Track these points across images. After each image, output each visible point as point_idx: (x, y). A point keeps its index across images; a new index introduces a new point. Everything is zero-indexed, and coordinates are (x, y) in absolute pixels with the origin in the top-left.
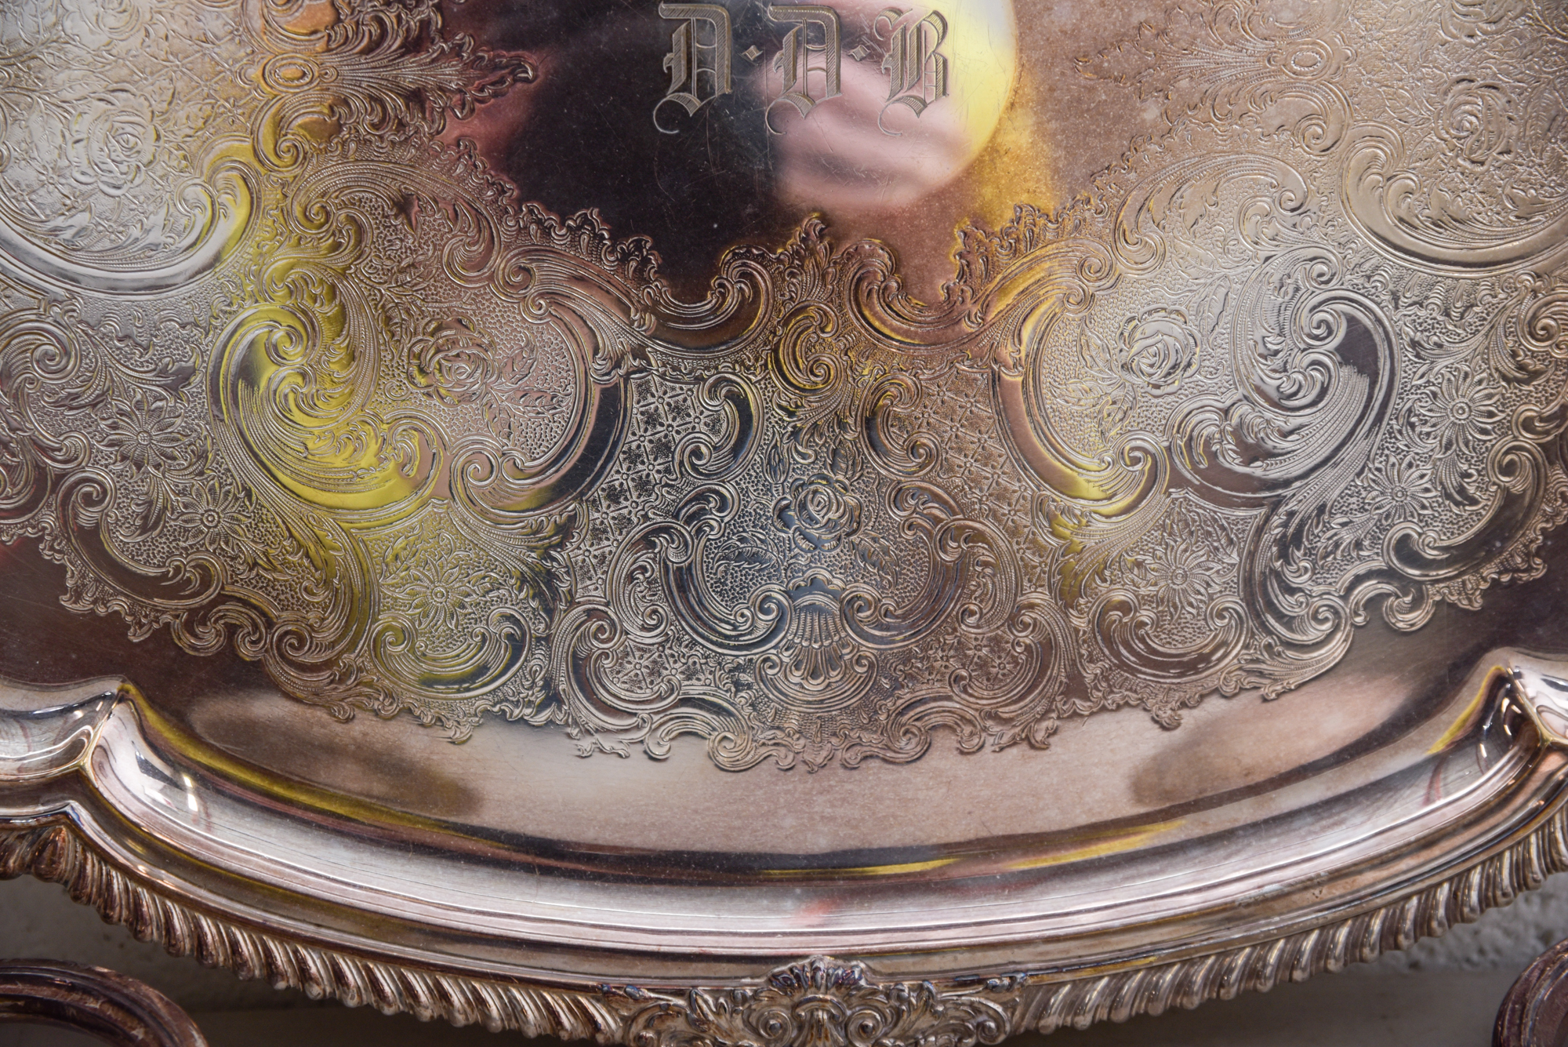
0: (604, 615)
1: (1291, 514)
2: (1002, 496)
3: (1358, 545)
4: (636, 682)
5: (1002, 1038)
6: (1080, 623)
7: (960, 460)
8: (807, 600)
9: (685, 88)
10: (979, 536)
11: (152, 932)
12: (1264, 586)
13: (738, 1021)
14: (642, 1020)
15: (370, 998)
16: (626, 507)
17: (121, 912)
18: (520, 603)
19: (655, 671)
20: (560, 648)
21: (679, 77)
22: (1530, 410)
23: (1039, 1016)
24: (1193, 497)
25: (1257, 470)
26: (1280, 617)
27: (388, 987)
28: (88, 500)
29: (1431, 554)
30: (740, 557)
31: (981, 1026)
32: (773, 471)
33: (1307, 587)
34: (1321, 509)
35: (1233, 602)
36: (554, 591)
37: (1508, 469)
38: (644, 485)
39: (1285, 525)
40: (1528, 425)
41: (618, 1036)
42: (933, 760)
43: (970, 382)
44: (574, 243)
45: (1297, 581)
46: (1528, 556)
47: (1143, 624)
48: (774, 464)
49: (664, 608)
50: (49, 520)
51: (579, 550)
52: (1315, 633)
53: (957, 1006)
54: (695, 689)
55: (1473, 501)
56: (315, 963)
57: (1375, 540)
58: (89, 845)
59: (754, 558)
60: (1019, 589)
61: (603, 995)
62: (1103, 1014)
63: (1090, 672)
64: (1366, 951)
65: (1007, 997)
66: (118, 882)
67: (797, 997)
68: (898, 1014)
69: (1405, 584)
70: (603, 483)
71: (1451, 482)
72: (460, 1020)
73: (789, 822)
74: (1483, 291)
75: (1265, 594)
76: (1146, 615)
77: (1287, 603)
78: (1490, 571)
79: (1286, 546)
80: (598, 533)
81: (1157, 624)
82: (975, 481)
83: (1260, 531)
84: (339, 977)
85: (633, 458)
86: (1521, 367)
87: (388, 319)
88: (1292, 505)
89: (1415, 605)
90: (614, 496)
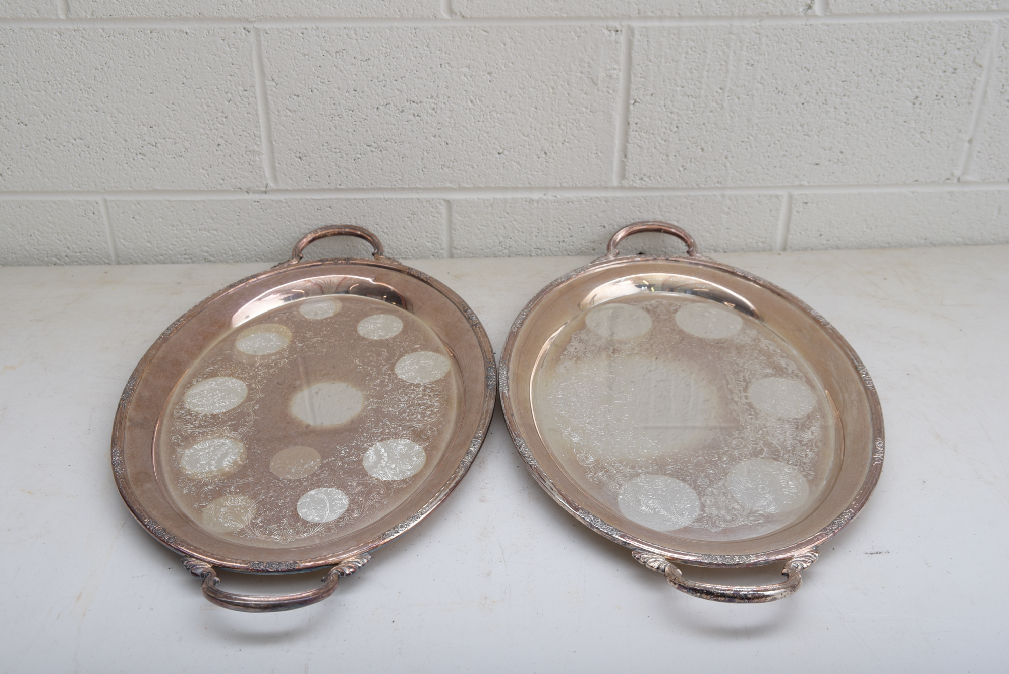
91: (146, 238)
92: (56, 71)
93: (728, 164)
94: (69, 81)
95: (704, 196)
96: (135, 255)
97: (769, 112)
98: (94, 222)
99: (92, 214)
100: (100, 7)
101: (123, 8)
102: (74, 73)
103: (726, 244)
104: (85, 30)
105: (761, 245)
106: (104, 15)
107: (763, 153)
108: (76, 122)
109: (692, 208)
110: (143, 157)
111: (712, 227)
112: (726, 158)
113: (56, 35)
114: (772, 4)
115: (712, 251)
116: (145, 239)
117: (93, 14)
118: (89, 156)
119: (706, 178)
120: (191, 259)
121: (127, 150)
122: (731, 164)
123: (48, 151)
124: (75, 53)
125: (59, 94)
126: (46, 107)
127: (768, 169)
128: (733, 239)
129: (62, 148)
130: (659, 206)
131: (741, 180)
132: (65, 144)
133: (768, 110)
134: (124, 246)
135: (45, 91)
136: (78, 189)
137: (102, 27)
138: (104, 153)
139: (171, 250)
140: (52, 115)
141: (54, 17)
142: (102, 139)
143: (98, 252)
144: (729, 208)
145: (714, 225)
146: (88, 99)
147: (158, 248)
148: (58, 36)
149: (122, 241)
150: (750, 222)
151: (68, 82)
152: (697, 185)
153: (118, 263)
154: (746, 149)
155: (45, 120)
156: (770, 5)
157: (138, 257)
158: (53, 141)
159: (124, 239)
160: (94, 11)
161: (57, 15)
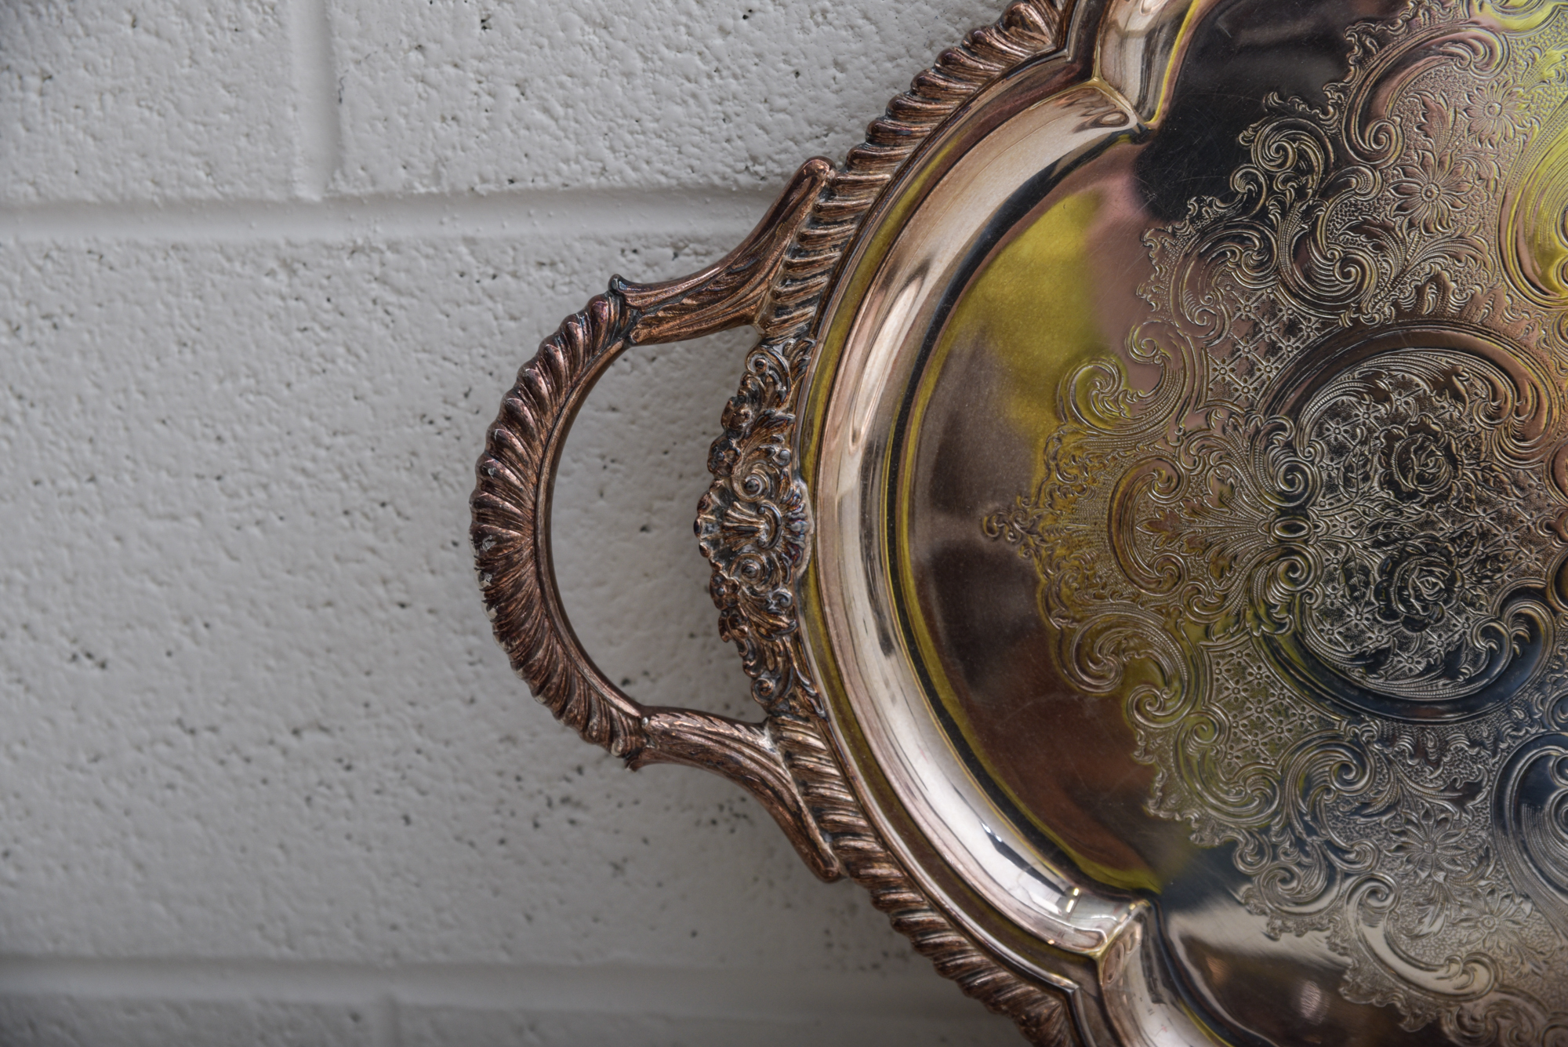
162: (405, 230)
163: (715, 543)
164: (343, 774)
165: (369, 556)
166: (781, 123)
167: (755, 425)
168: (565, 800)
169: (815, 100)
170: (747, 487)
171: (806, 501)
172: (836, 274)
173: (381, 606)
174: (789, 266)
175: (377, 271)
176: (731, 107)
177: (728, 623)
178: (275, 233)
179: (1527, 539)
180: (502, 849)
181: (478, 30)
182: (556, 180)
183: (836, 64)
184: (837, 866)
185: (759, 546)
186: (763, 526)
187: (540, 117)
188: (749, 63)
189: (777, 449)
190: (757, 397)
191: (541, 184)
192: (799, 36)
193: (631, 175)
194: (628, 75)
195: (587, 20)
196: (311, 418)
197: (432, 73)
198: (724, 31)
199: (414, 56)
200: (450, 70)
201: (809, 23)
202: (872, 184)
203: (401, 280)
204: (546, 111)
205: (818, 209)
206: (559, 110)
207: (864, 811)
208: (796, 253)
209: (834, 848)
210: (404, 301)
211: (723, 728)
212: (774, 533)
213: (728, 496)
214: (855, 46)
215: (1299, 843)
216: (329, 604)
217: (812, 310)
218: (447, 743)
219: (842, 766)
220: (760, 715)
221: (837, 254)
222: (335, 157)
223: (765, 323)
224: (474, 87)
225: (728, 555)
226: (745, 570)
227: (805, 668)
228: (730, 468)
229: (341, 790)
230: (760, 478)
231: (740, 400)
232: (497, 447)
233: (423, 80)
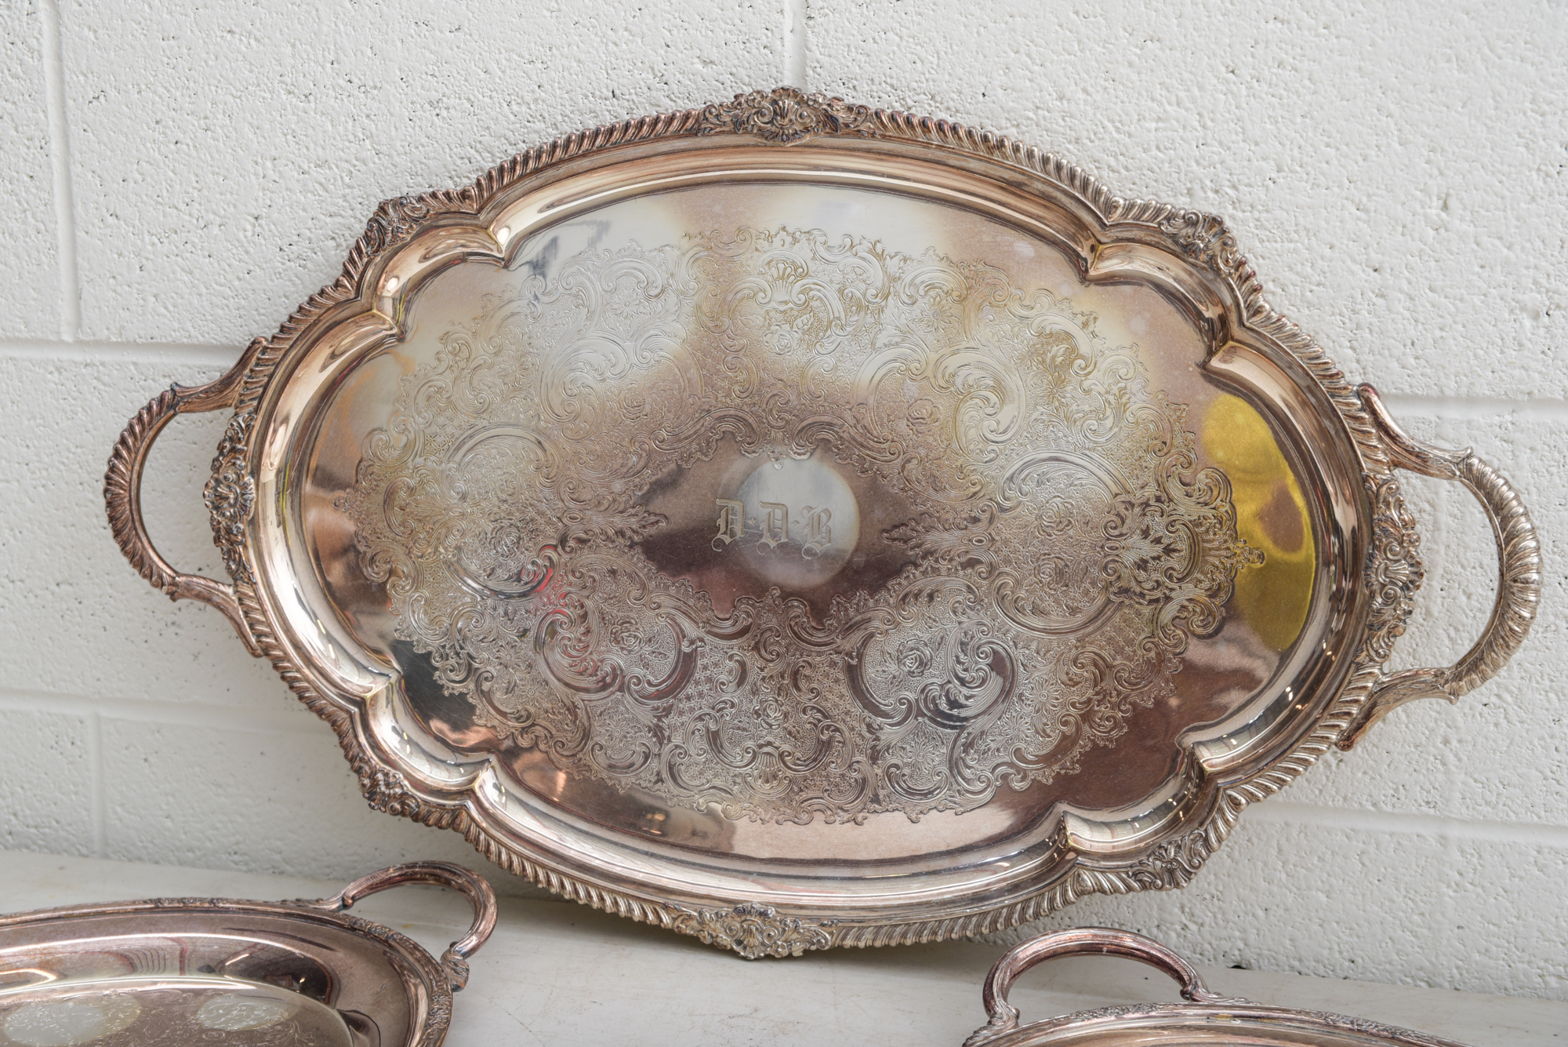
0: (681, 747)
1: (969, 734)
2: (847, 713)
3: (998, 750)
4: (693, 777)
5: (827, 948)
6: (879, 772)
7: (831, 697)
8: (766, 749)
9: (725, 533)
10: (837, 730)
11: (493, 857)
12: (956, 763)
13: (718, 925)
14: (680, 919)
15: (574, 896)
16: (692, 703)
17: (482, 847)
18: (650, 740)
19: (701, 773)
20: (665, 757)
21: (723, 529)
22: (1076, 698)
23: (843, 939)
24: (927, 721)
25: (955, 712)
26: (964, 779)
27: (582, 894)
28: (486, 679)
29: (1030, 757)
30: (739, 728)
31: (819, 941)
32: (754, 694)
33: (977, 766)
34: (982, 733)
35: (945, 769)
36: (663, 735)
37: (1065, 724)
38: (701, 695)
39: (966, 738)
40: (1073, 705)
41: (670, 926)
42: (814, 824)
43: (836, 664)
44: (677, 592)
45: (971, 763)
46: (1073, 763)
47: (904, 775)
48: (755, 692)
49: (706, 747)
50: (472, 686)
51: (673, 719)
52: (980, 786)
53: (809, 930)
54: (718, 782)
55: (1049, 736)
56: (554, 879)
57: (1006, 749)
58: (473, 819)
59: (745, 730)
60: (853, 755)
61: (666, 907)
62: (869, 943)
63: (882, 793)
64: (983, 929)
65: (830, 930)
66: (482, 836)
67: (743, 918)
68: (784, 930)
69: (1019, 770)
70: (684, 692)
71: (1040, 726)
72: (608, 911)
73: (753, 844)
74: (1055, 644)
75: (957, 768)
76: (906, 771)
77: (967, 773)
78: (1056, 768)
79: (968, 746)
80: (681, 713)
81: (911, 776)
82: (836, 706)
83: (955, 741)
84: (562, 886)
85: (697, 683)
86: (1070, 680)
87: (603, 619)
88: (970, 730)
89: (1023, 779)
90: (688, 698)
91: (165, 807)
92: (43, 443)
93: (1451, 758)
94: (63, 463)
95: (1391, 835)
96: (140, 844)
97: (1549, 635)
98: (71, 763)
99: (69, 745)
100: (135, 320)
101: (176, 325)
102: (73, 450)
103: (1458, 968)
104: (103, 364)
105: (1553, 982)
106: (140, 337)
107: (1542, 738)
108: (64, 548)
109: (1363, 864)
110: (179, 631)
111: (1416, 918)
112: (1446, 742)
113: (51, 373)
114: (1540, 373)
115: (1423, 984)
116: (161, 809)
117: (121, 334)
118: (79, 619)
119: (1396, 790)
120: (246, 864)
121: (151, 614)
122: (1460, 760)
123: (7, 604)
124: (80, 409)
125: (42, 490)
126: (15, 514)
127: (1558, 782)
128: (1477, 957)
129: (33, 600)
130: (1280, 851)
131: (1488, 803)
132: (39, 592)
133: (1546, 631)
134: (120, 820)
135: (18, 481)
136: (51, 688)
137: (135, 360)
138: (108, 617)
139: (210, 840)
140: (25, 532)
141: (52, 338)
142: (108, 588)
143: (69, 829)
144: (1461, 874)
145: (1422, 914)
146: (92, 502)
147: (185, 833)
148: (56, 374)
149: (119, 809)
150: (1518, 918)
151: (62, 467)
152: (1374, 805)
153: (106, 856)
154: (1496, 725)
155: (11, 540)
156: (1536, 375)
157: (145, 848)
158: (19, 583)
159: (122, 805)
160: (123, 327)
161: (58, 333)
162: (108, 357)
163: (213, 503)
164: (78, 605)
165: (90, 504)
166: (263, 320)
167: (229, 452)
168: (173, 623)
169: (276, 311)
170: (225, 478)
171: (253, 486)
172: (266, 387)
173: (95, 528)
174: (246, 383)
175: (96, 375)
176: (242, 312)
177: (217, 540)
178: (54, 355)
179: (549, 522)
180: (146, 645)
181: (138, 271)
182: (170, 339)
183: (285, 296)
184: (259, 651)
185: (231, 506)
186: (232, 496)
187: (163, 310)
188: (250, 293)
189: (238, 462)
190: (231, 439)
191: (164, 340)
192: (270, 283)
193: (201, 339)
194: (200, 295)
195: (183, 270)
196: (67, 439)
197: (118, 289)
198: (239, 279)
199: (112, 281)
200: (126, 288)
201: (274, 277)
202: (280, 349)
203: (106, 379)
204: (166, 308)
205: (258, 359)
206: (171, 308)
207: (269, 625)
208: (250, 377)
209: (259, 641)
210: (107, 389)
211: (212, 584)
212: (236, 499)
213: (218, 481)
214: (293, 289)
215: (458, 654)
216: (73, 525)
217: (255, 403)
218: (123, 593)
219: (261, 605)
220: (231, 581)
221: (266, 379)
222: (79, 325)
223: (236, 407)
224: (136, 296)
225: (217, 508)
226: (224, 515)
227: (248, 559)
228: (218, 469)
229: (77, 613)
230: (232, 476)
231: (225, 440)
232: (117, 454)
233: (115, 291)
